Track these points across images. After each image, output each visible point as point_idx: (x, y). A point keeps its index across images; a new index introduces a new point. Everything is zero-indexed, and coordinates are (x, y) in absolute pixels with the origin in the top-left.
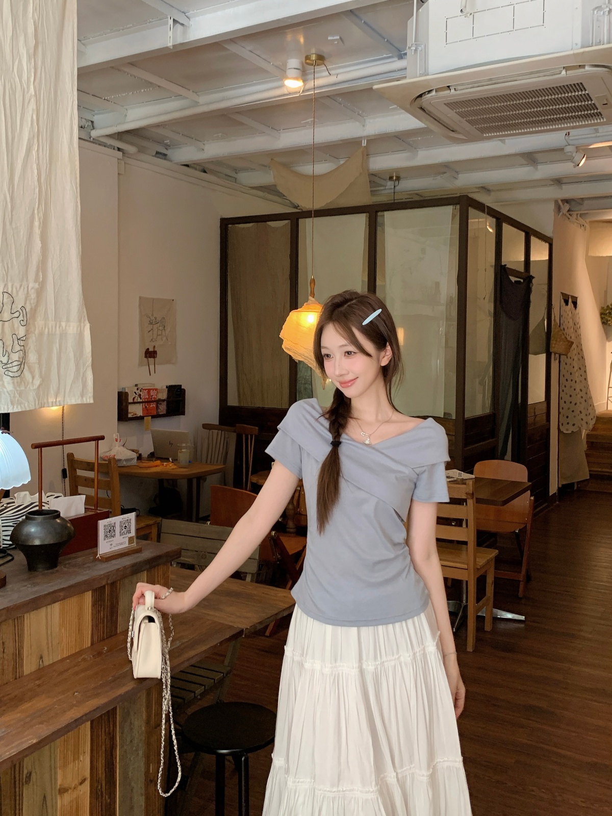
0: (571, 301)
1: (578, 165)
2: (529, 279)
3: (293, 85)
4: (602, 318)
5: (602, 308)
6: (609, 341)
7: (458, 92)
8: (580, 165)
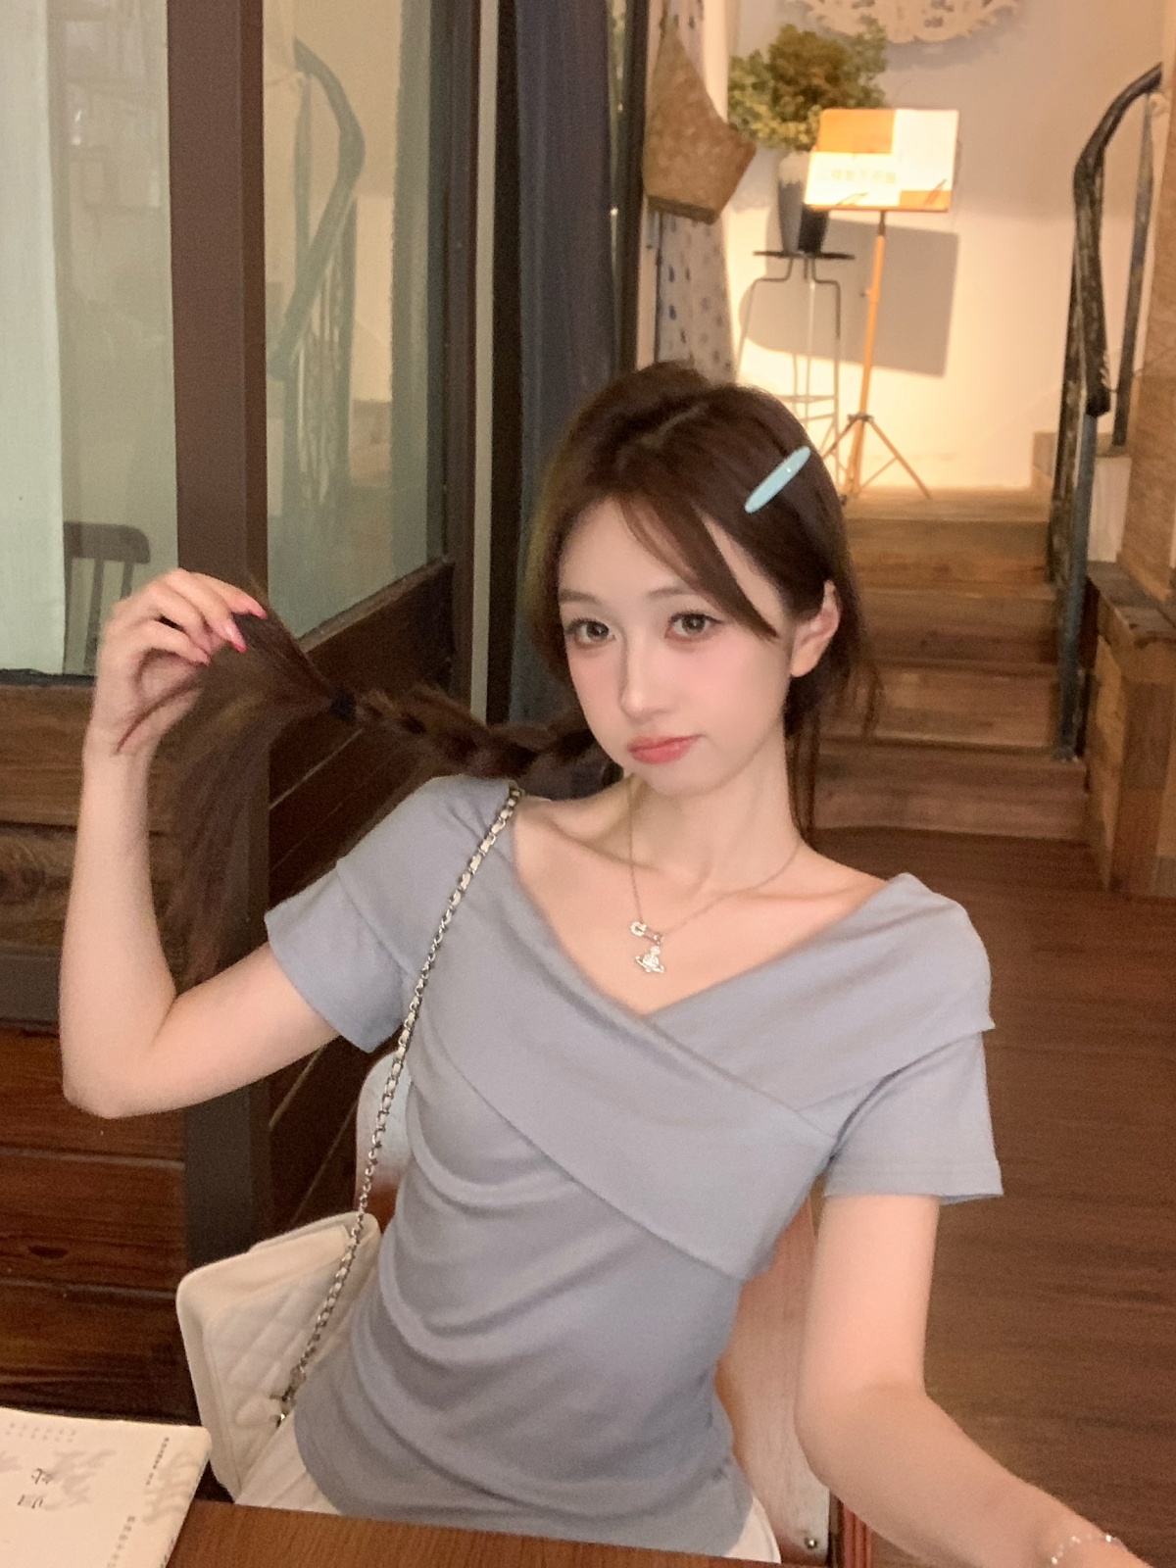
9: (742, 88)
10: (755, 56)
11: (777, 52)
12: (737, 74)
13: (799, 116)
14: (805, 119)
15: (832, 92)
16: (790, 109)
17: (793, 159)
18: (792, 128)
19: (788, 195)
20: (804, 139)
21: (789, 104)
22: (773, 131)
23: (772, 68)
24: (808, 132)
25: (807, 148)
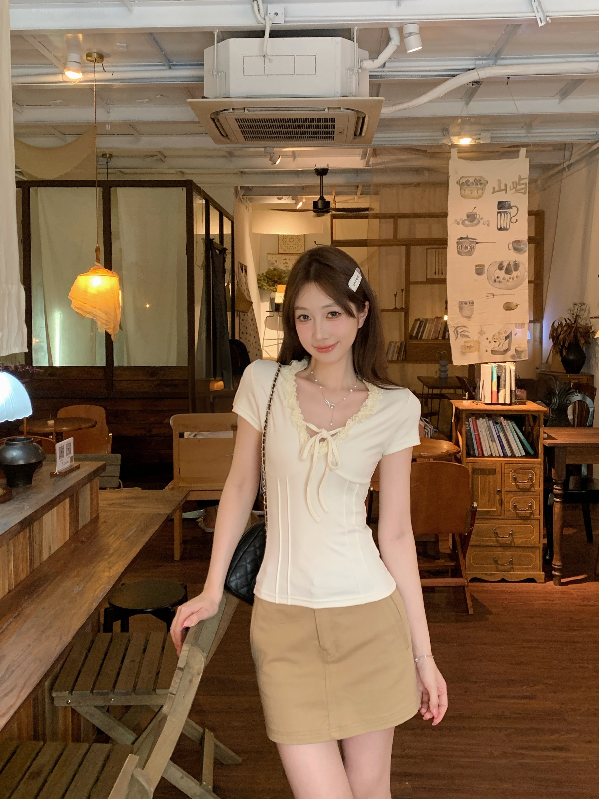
0: (244, 268)
1: (275, 163)
2: (223, 251)
3: (73, 76)
4: (258, 283)
5: (258, 275)
6: (262, 302)
7: (250, 113)
8: (277, 163)
9: (260, 280)
10: (263, 274)
11: (266, 273)
12: (259, 277)
13: (273, 285)
14: (274, 286)
15: (279, 281)
16: (271, 284)
17: (273, 293)
18: (272, 288)
19: (272, 300)
20: (274, 290)
21: (271, 283)
22: (268, 288)
23: (266, 276)
24: (275, 288)
25: (276, 291)
